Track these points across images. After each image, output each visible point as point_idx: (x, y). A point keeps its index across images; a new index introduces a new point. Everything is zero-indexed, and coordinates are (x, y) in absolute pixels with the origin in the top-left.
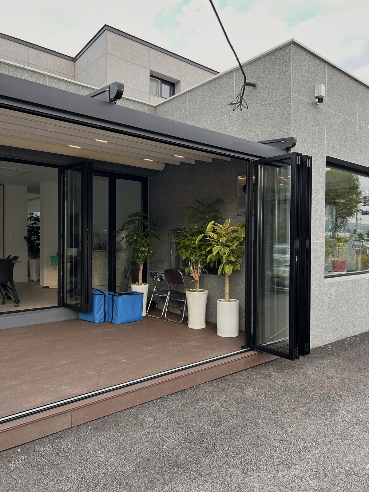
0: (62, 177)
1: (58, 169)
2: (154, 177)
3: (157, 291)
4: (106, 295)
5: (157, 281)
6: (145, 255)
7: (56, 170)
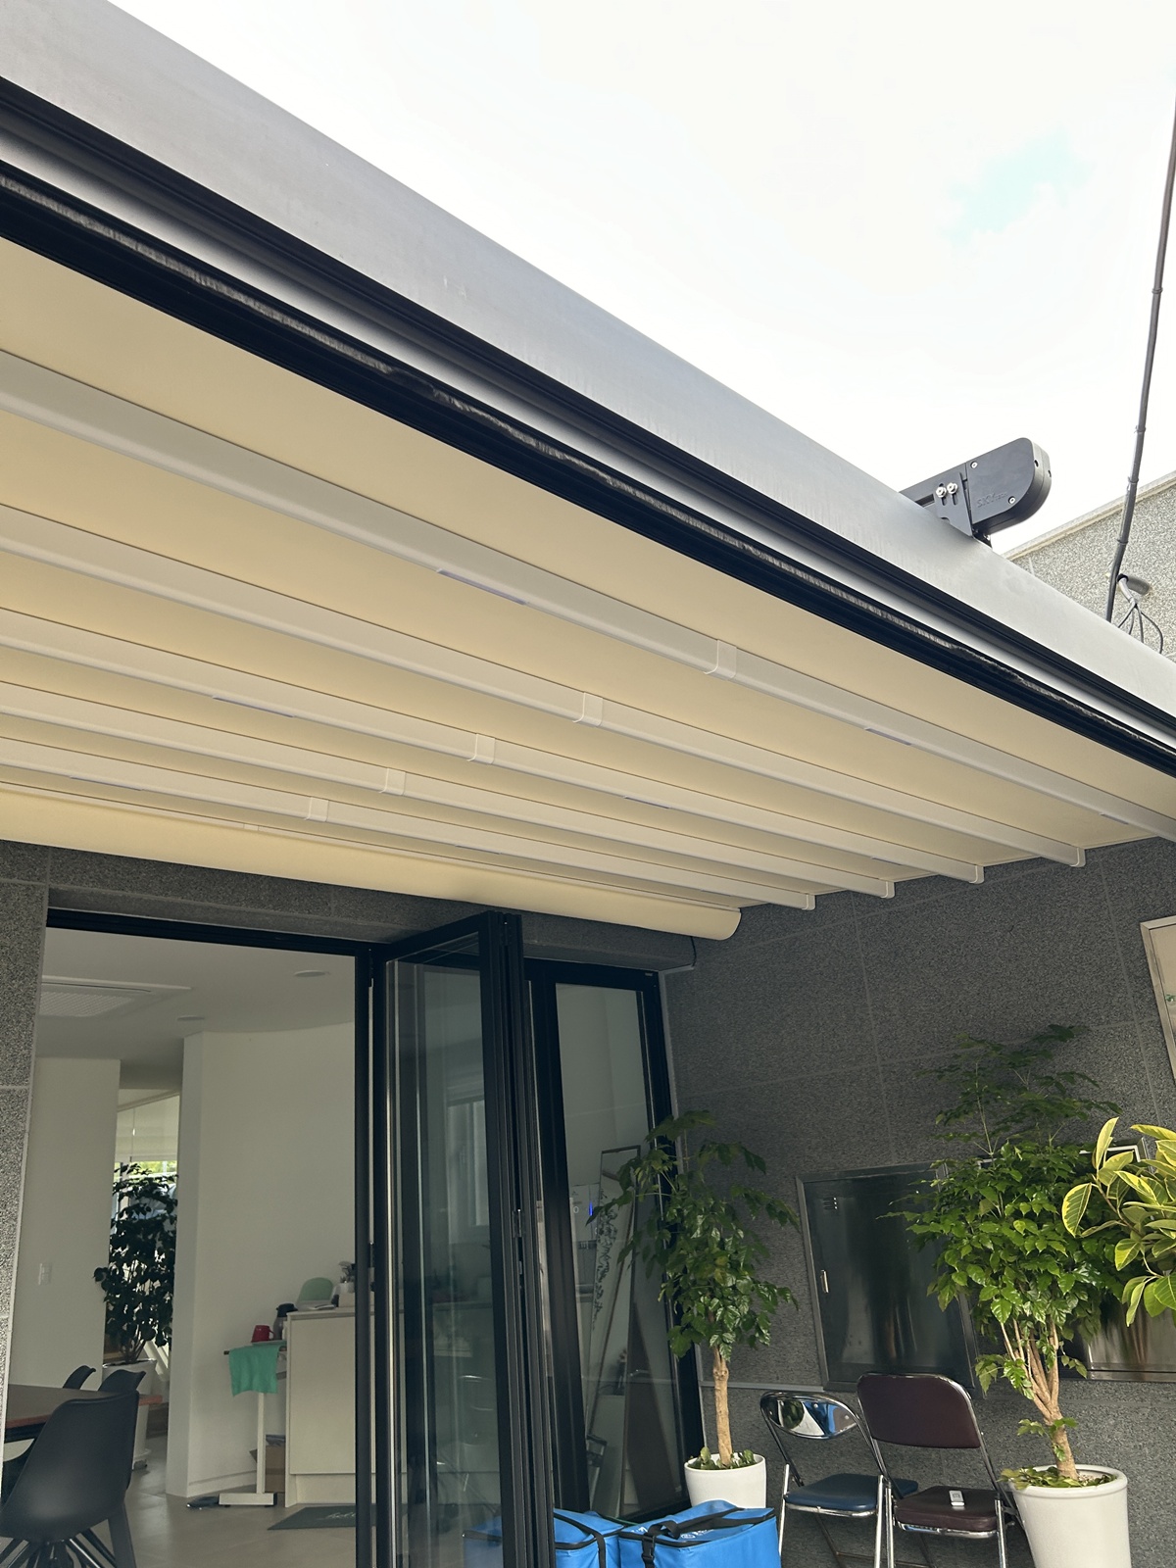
0: (371, 989)
1: (352, 959)
2: (690, 968)
3: (798, 1489)
4: (606, 1540)
5: (798, 1436)
6: (741, 1307)
7: (347, 964)
